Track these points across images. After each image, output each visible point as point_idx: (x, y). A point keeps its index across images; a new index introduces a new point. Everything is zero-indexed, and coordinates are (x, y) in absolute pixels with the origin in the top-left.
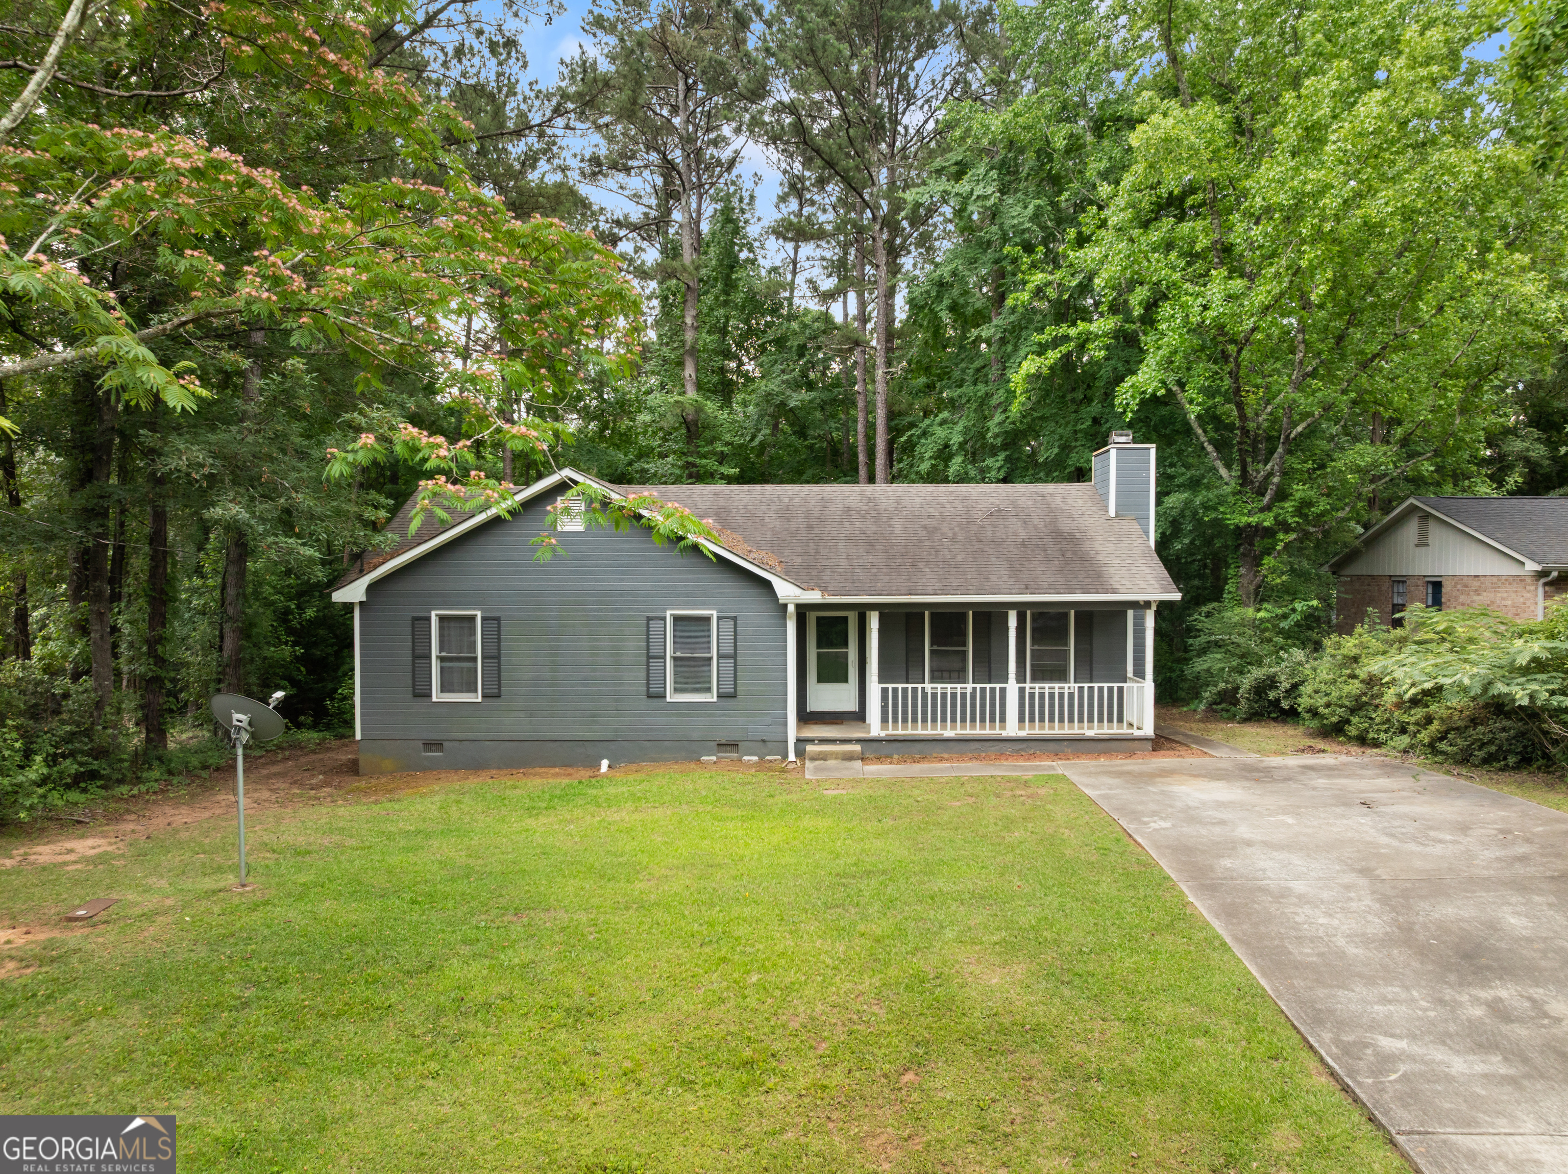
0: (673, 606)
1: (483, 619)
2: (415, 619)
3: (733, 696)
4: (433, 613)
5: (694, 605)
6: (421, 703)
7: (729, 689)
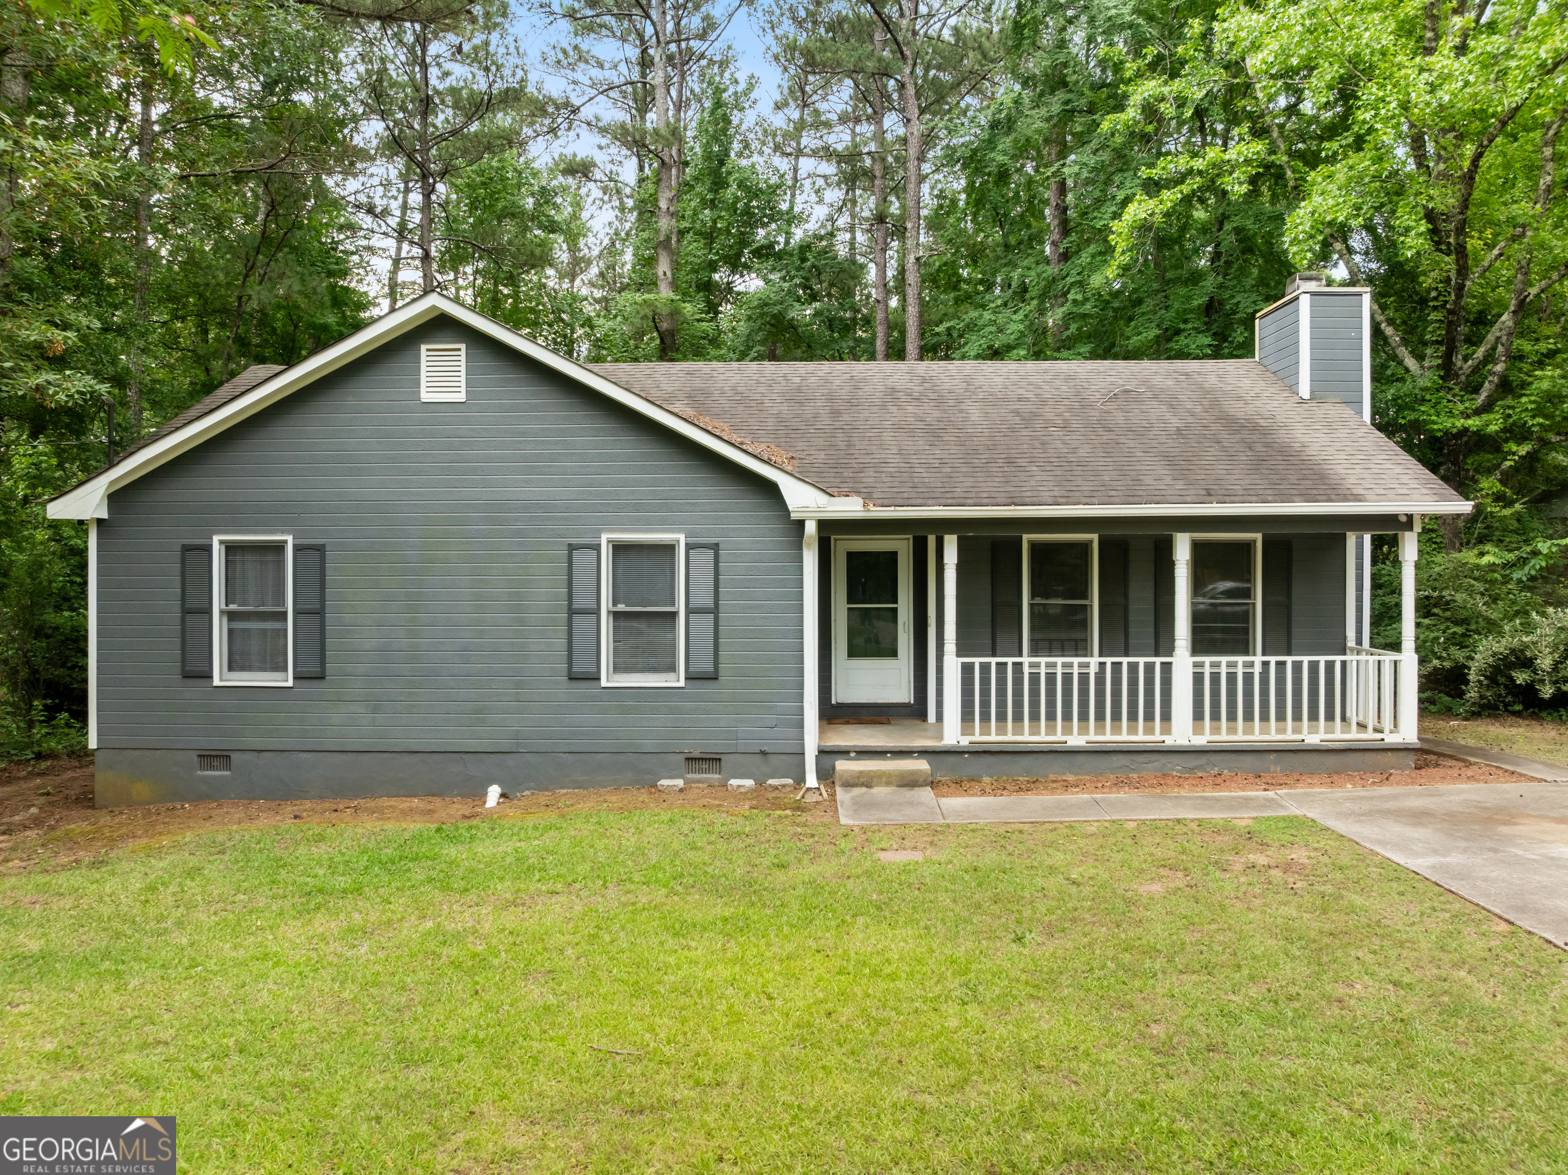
0: (612, 526)
1: (297, 548)
2: (186, 549)
3: (713, 677)
4: (216, 539)
5: (649, 525)
6: (194, 689)
7: (706, 666)
